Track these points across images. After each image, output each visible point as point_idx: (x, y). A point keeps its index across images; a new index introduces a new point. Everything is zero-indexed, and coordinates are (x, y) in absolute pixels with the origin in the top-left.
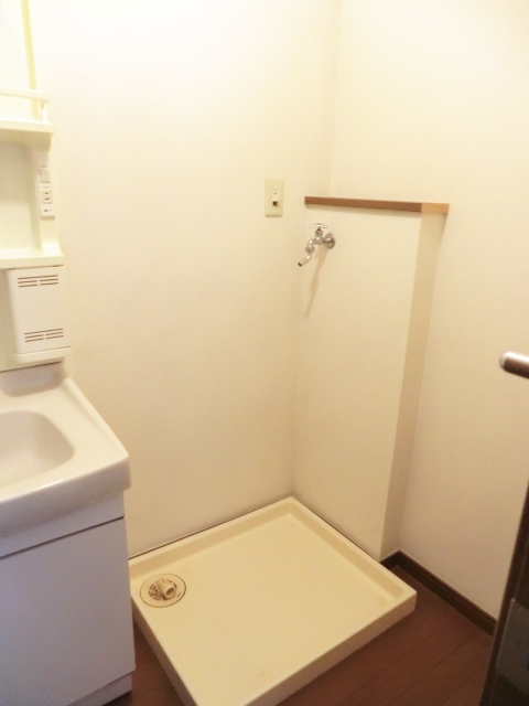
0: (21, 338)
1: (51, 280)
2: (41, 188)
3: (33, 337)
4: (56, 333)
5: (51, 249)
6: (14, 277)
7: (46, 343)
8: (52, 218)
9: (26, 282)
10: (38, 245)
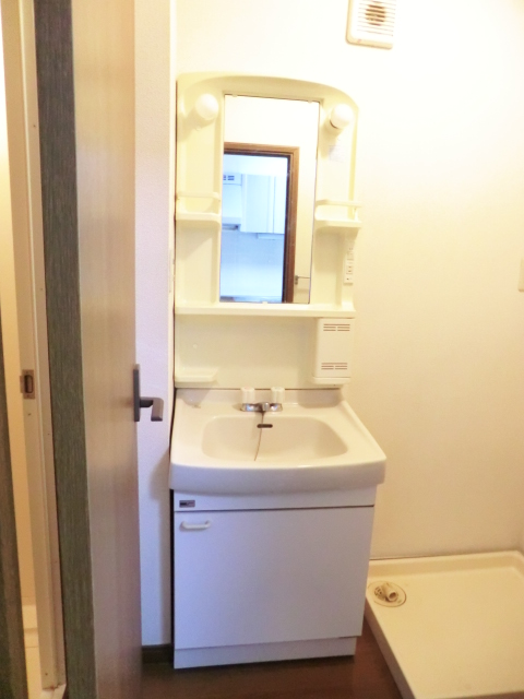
0: (319, 365)
1: (345, 328)
2: (347, 263)
3: (327, 366)
4: (343, 366)
5: (347, 306)
6: (322, 323)
7: (335, 372)
8: (351, 284)
9: (329, 328)
10: (338, 302)
